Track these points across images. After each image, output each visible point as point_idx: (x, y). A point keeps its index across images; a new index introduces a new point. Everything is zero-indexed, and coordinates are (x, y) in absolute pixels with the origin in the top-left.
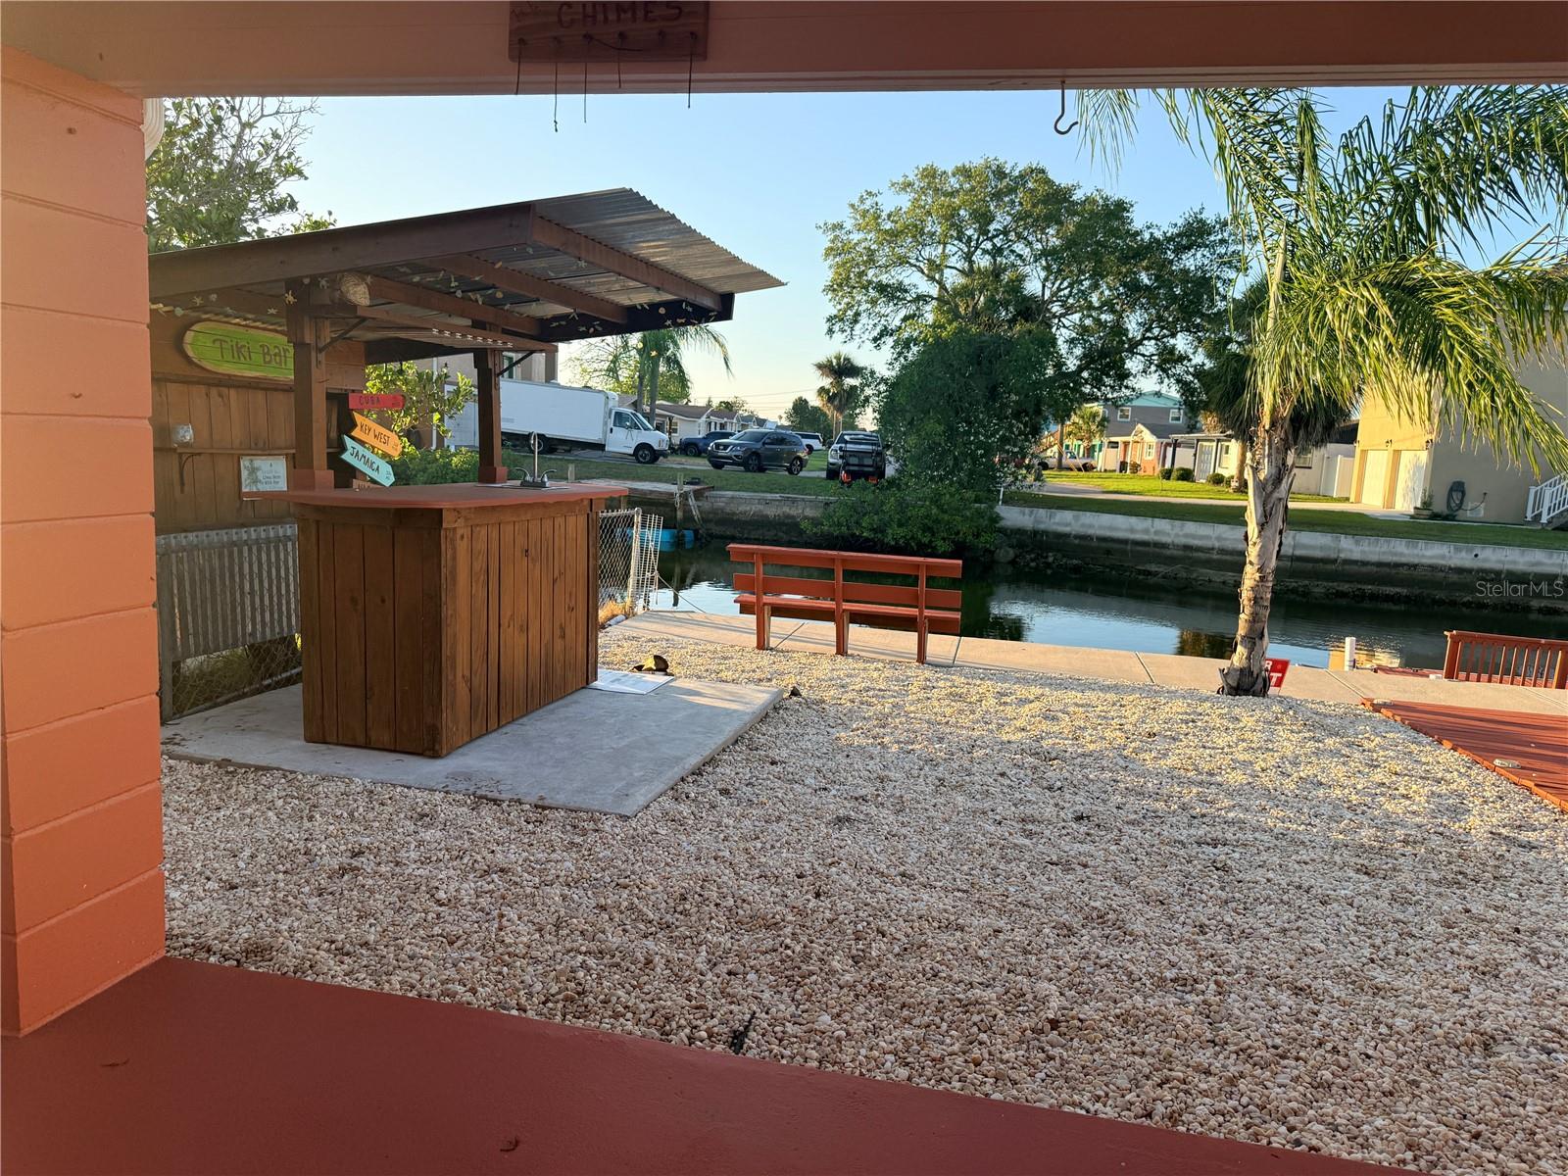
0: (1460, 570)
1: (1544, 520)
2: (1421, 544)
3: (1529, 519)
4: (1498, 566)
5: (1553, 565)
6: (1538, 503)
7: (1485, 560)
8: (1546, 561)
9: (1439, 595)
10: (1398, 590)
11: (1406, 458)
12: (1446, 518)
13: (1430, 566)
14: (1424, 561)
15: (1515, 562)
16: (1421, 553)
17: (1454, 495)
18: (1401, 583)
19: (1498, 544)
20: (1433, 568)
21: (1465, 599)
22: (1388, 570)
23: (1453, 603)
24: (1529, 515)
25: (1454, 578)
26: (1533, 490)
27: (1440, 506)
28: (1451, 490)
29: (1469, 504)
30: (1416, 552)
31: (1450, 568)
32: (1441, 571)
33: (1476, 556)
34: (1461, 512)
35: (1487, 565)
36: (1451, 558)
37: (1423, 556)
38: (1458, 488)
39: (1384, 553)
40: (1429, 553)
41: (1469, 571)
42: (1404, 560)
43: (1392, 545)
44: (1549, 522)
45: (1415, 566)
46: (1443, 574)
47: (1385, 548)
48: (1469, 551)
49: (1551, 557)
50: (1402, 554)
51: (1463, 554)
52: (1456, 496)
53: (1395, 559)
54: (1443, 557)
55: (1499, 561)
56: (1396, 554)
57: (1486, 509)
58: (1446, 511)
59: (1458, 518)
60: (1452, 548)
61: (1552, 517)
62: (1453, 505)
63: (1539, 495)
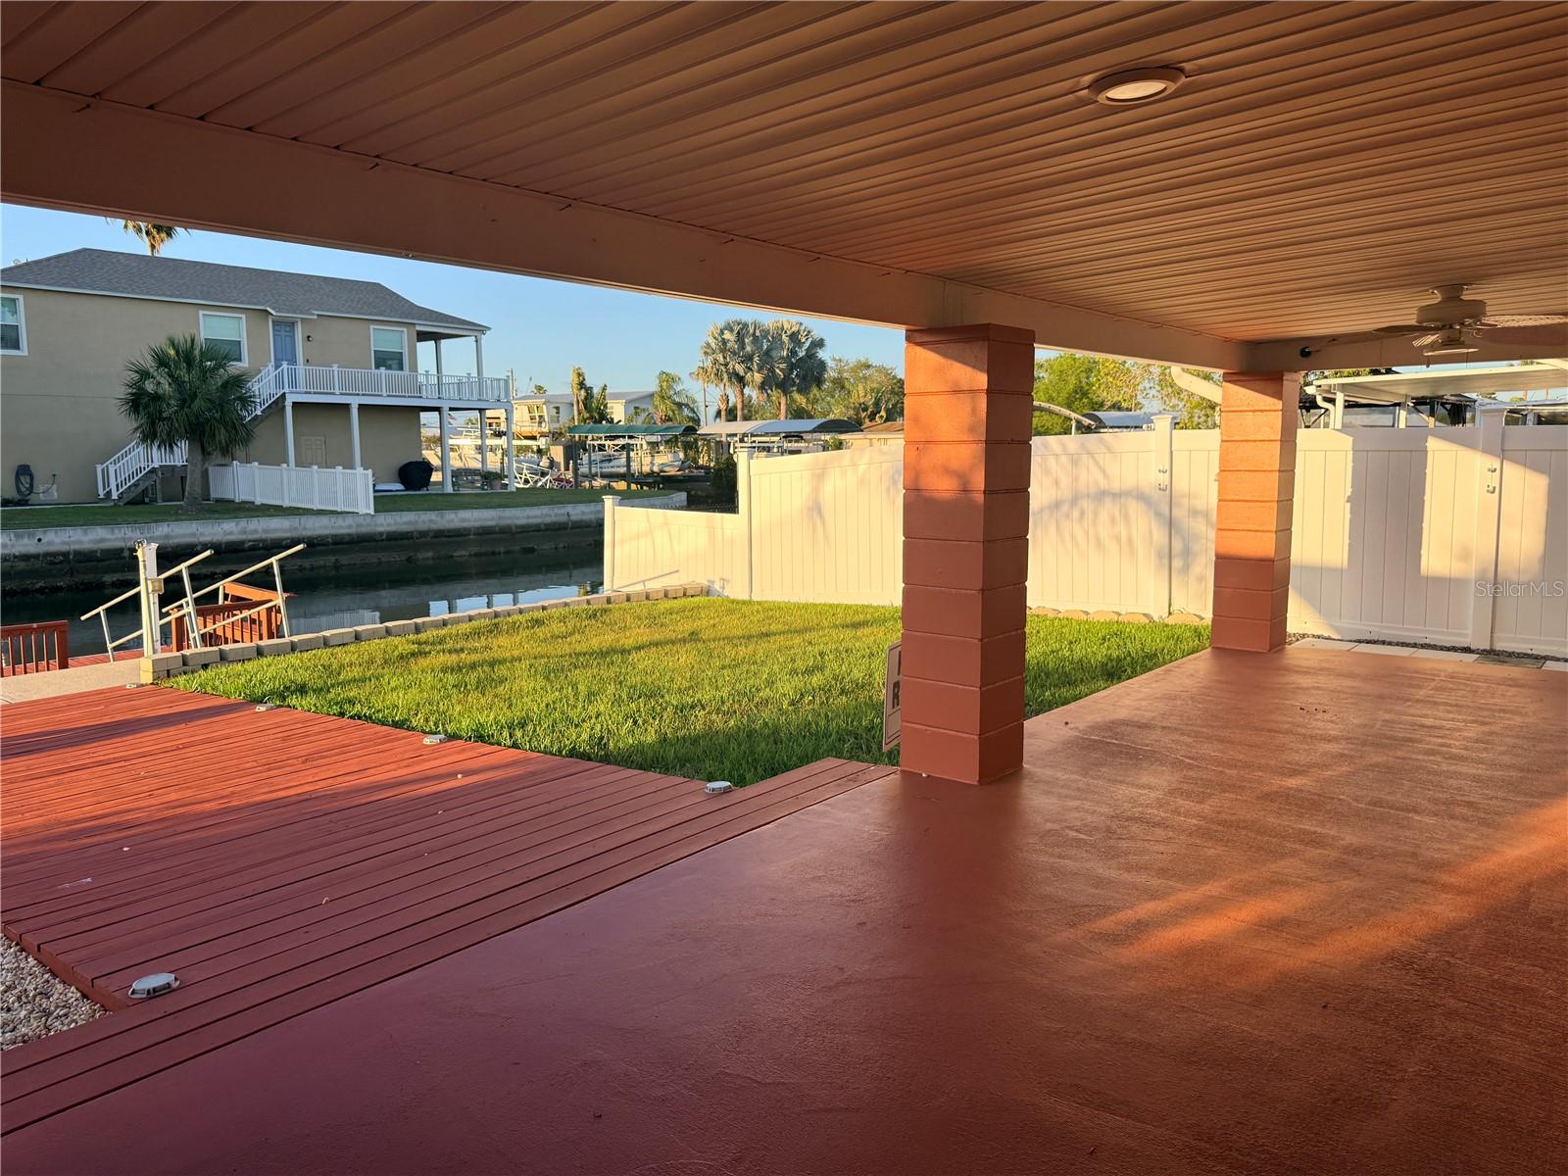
0: (26, 557)
1: (115, 496)
3: (102, 496)
4: (64, 548)
5: (116, 539)
6: (106, 482)
7: (50, 543)
8: (109, 536)
9: (10, 585)
12: (18, 503)
15: (80, 542)
17: (22, 478)
19: (60, 526)
21: (38, 586)
23: (25, 592)
24: (102, 493)
25: (22, 565)
26: (99, 468)
27: (9, 492)
28: (18, 475)
29: (40, 488)
31: (15, 557)
33: (40, 540)
34: (32, 496)
35: (52, 549)
36: (13, 546)
38: (24, 471)
41: (36, 556)
44: (120, 497)
46: (10, 564)
48: (33, 536)
51: (26, 540)
52: (25, 480)
54: (4, 545)
55: (64, 543)
57: (57, 491)
58: (17, 497)
59: (30, 503)
60: (12, 535)
61: (121, 493)
62: (23, 489)
63: (106, 474)
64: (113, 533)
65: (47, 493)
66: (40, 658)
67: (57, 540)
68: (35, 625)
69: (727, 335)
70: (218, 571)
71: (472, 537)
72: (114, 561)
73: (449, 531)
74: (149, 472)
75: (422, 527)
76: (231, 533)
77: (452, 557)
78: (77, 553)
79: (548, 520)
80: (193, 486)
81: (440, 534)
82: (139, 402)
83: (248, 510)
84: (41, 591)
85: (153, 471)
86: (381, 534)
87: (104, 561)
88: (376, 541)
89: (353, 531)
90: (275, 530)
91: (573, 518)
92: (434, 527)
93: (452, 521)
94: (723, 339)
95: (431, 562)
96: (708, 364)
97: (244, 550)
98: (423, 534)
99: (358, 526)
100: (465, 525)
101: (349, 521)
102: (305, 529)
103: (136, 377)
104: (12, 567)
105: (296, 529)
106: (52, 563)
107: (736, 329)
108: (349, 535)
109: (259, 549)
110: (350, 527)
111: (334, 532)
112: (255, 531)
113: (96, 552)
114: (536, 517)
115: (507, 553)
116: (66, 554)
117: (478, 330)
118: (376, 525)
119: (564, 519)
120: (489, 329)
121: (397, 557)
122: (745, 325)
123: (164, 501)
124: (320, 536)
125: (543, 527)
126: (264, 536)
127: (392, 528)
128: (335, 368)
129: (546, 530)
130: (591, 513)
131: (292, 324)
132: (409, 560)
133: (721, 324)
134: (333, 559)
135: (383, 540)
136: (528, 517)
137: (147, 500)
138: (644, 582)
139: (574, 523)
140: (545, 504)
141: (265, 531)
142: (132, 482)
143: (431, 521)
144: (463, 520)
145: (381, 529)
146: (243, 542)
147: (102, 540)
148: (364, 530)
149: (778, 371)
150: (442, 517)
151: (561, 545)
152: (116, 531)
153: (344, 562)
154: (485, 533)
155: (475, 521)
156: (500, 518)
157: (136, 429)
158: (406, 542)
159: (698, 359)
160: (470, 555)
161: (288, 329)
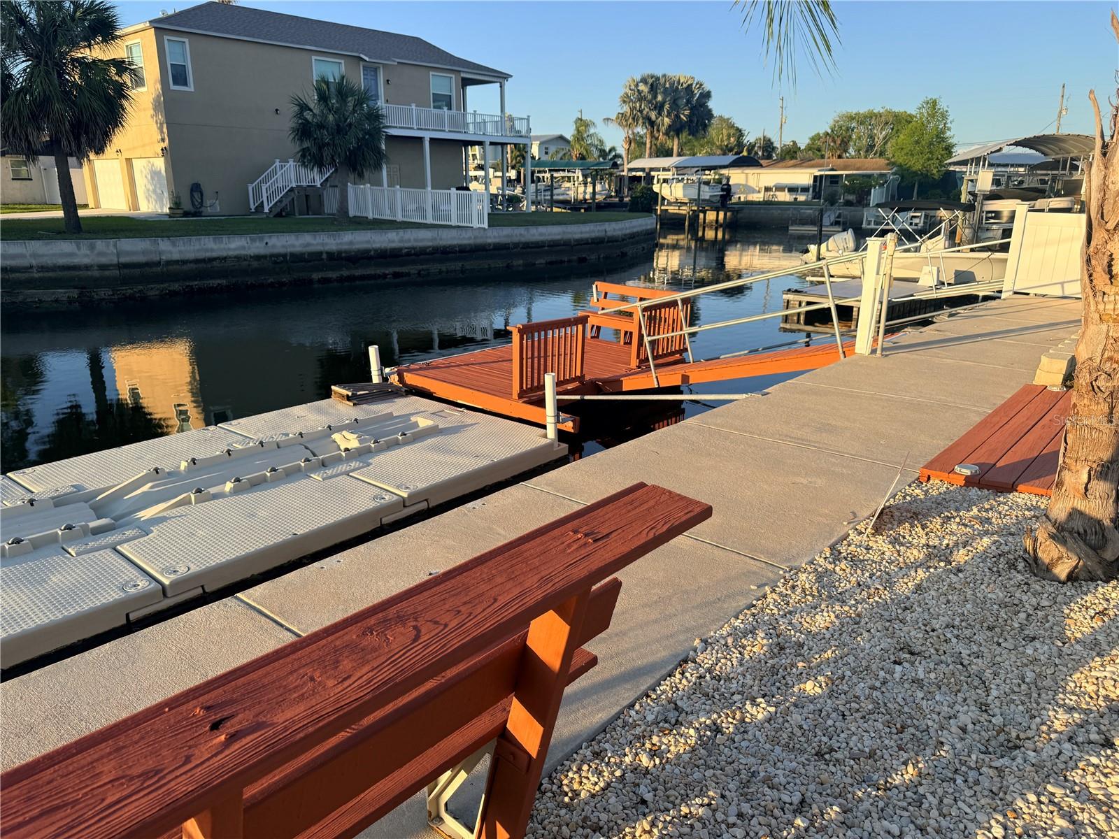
0: (258, 258)
1: (266, 210)
2: (225, 238)
3: (253, 210)
4: (282, 251)
5: (317, 244)
6: (257, 198)
7: (274, 246)
9: (250, 280)
10: (219, 281)
11: (138, 165)
12: (195, 215)
13: (235, 257)
14: (231, 253)
15: (293, 246)
16: (226, 247)
17: (195, 195)
18: (222, 273)
20: (238, 258)
21: (269, 281)
22: (205, 266)
23: (262, 286)
24: (253, 207)
25: (255, 264)
26: (250, 187)
27: (187, 205)
28: (192, 191)
29: (208, 202)
30: (222, 246)
31: (251, 257)
32: (245, 260)
33: (267, 243)
34: (203, 209)
35: (276, 251)
37: (229, 249)
38: (196, 188)
39: (198, 250)
40: (233, 246)
41: (264, 257)
42: (215, 255)
43: (202, 243)
44: (271, 210)
45: (225, 258)
46: (247, 263)
47: (197, 247)
48: (261, 239)
50: (212, 250)
51: (258, 244)
52: (197, 195)
53: (208, 255)
54: (244, 248)
55: (283, 246)
56: (207, 250)
57: (220, 204)
58: (192, 210)
59: (203, 214)
60: (248, 239)
61: (271, 208)
62: (197, 203)
64: (315, 239)
65: (213, 206)
69: (642, 87)
70: (387, 272)
71: (546, 248)
72: (316, 262)
73: (532, 243)
74: (289, 191)
75: (516, 240)
76: (393, 241)
77: (535, 264)
78: (292, 255)
79: (593, 235)
81: (527, 245)
82: (304, 131)
84: (272, 285)
85: (292, 190)
86: (490, 244)
87: (310, 261)
88: (487, 250)
89: (471, 242)
90: (422, 240)
91: (609, 234)
92: (523, 240)
93: (534, 235)
94: (638, 90)
95: (521, 268)
96: (626, 109)
97: (402, 256)
98: (516, 245)
99: (475, 238)
100: (542, 238)
101: (470, 234)
102: (441, 239)
103: (297, 108)
104: (249, 265)
105: (435, 239)
106: (275, 263)
107: (650, 81)
108: (470, 245)
109: (411, 255)
110: (470, 238)
111: (460, 242)
112: (409, 240)
113: (304, 254)
114: (586, 232)
115: (569, 261)
116: (284, 256)
117: (501, 77)
118: (487, 237)
119: (602, 234)
120: (511, 76)
121: (499, 264)
122: (658, 79)
123: (300, 215)
124: (450, 246)
125: (590, 241)
126: (415, 244)
127: (497, 240)
128: (413, 106)
129: (592, 243)
130: (620, 230)
131: (376, 70)
132: (508, 267)
133: (638, 78)
134: (460, 264)
135: (490, 250)
136: (581, 233)
139: (609, 238)
140: (591, 222)
141: (416, 240)
142: (278, 198)
143: (521, 235)
144: (541, 234)
145: (489, 241)
146: (401, 249)
147: (308, 245)
148: (479, 241)
149: (682, 116)
150: (528, 231)
151: (602, 256)
152: (318, 237)
153: (468, 267)
154: (554, 245)
155: (549, 235)
156: (564, 233)
157: (298, 152)
158: (504, 252)
160: (546, 263)
161: (373, 73)
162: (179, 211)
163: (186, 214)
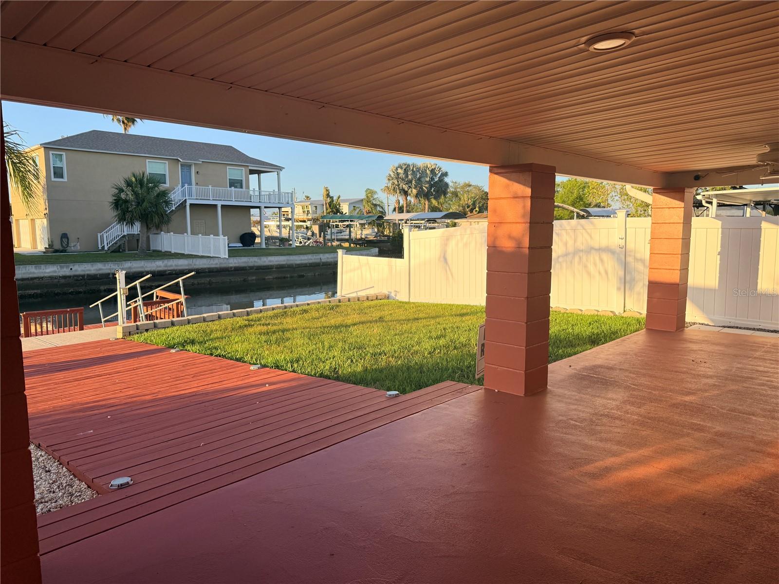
0: (65, 277)
1: (106, 248)
2: (43, 266)
3: (100, 248)
4: (82, 273)
5: (106, 269)
6: (102, 242)
7: (76, 271)
8: (103, 268)
9: (57, 291)
10: (36, 291)
11: (38, 222)
12: (62, 252)
13: (49, 277)
14: (46, 275)
15: (90, 270)
16: (43, 271)
17: (64, 240)
18: (37, 287)
19: (81, 262)
20: (51, 278)
21: (70, 291)
22: (28, 282)
23: (65, 294)
25: (63, 281)
26: (99, 235)
27: (57, 246)
28: (62, 238)
29: (72, 244)
30: (41, 271)
31: (60, 277)
32: (56, 279)
33: (71, 269)
34: (68, 248)
35: (77, 273)
36: (59, 272)
37: (45, 273)
38: (64, 236)
39: (24, 273)
40: (48, 271)
41: (70, 277)
42: (35, 276)
43: (27, 269)
44: (109, 249)
45: (42, 278)
47: (24, 271)
48: (67, 267)
49: (105, 266)
50: (34, 273)
51: (65, 269)
53: (31, 276)
54: (55, 272)
55: (83, 271)
56: (31, 273)
57: (80, 246)
58: (61, 248)
59: (67, 251)
60: (59, 267)
61: (109, 247)
62: (64, 245)
63: (102, 237)
65: (75, 246)
66: (71, 325)
67: (79, 269)
68: (69, 310)
69: (399, 171)
70: (153, 285)
71: (274, 269)
72: (105, 280)
73: (264, 266)
74: (122, 237)
75: (251, 264)
76: (160, 267)
77: (265, 279)
78: (88, 275)
79: (311, 261)
80: (142, 243)
81: (259, 268)
82: (119, 204)
83: (169, 255)
84: (71, 293)
85: (124, 236)
86: (231, 267)
87: (101, 279)
88: (229, 271)
89: (218, 266)
90: (181, 265)
91: (323, 261)
92: (256, 264)
93: (265, 262)
94: (397, 172)
95: (254, 282)
96: (390, 185)
97: (166, 275)
98: (251, 268)
99: (221, 263)
100: (271, 264)
101: (216, 261)
102: (195, 265)
103: (117, 191)
104: (58, 282)
105: (191, 265)
106: (77, 280)
107: (404, 167)
108: (216, 268)
109: (173, 274)
110: (217, 264)
111: (208, 266)
112: (171, 266)
113: (97, 275)
114: (305, 260)
115: (291, 277)
116: (83, 276)
117: (279, 169)
118: (229, 263)
119: (318, 261)
120: (284, 168)
121: (238, 279)
122: (408, 166)
123: (129, 251)
124: (202, 269)
125: (308, 265)
126: (176, 268)
127: (237, 265)
128: (210, 187)
129: (310, 266)
130: (332, 258)
131: (190, 166)
132: (244, 280)
133: (397, 165)
134: (208, 279)
135: (232, 271)
136: (301, 260)
137: (121, 250)
138: (357, 292)
139: (323, 263)
140: (309, 253)
141: (176, 266)
142: (114, 241)
143: (255, 261)
144: (270, 261)
145: (231, 265)
146: (165, 271)
147: (100, 269)
148: (223, 266)
149: (424, 188)
150: (260, 259)
151: (317, 274)
152: (107, 265)
153: (214, 281)
154: (280, 268)
155: (276, 261)
156: (288, 260)
157: (116, 216)
158: (243, 272)
159: (385, 183)
160: (273, 278)
161: (188, 168)
162: (51, 250)
163: (56, 251)
